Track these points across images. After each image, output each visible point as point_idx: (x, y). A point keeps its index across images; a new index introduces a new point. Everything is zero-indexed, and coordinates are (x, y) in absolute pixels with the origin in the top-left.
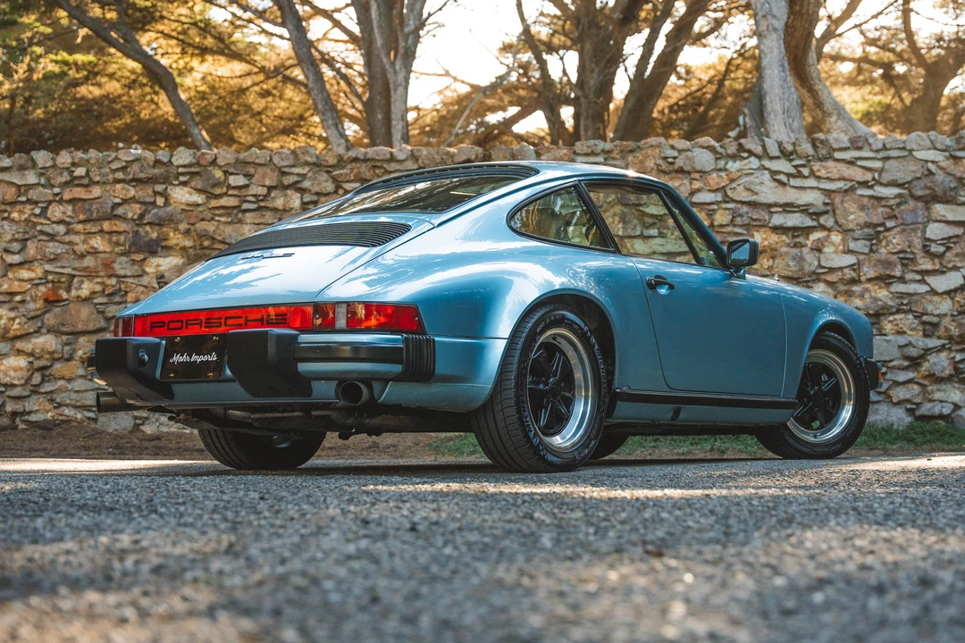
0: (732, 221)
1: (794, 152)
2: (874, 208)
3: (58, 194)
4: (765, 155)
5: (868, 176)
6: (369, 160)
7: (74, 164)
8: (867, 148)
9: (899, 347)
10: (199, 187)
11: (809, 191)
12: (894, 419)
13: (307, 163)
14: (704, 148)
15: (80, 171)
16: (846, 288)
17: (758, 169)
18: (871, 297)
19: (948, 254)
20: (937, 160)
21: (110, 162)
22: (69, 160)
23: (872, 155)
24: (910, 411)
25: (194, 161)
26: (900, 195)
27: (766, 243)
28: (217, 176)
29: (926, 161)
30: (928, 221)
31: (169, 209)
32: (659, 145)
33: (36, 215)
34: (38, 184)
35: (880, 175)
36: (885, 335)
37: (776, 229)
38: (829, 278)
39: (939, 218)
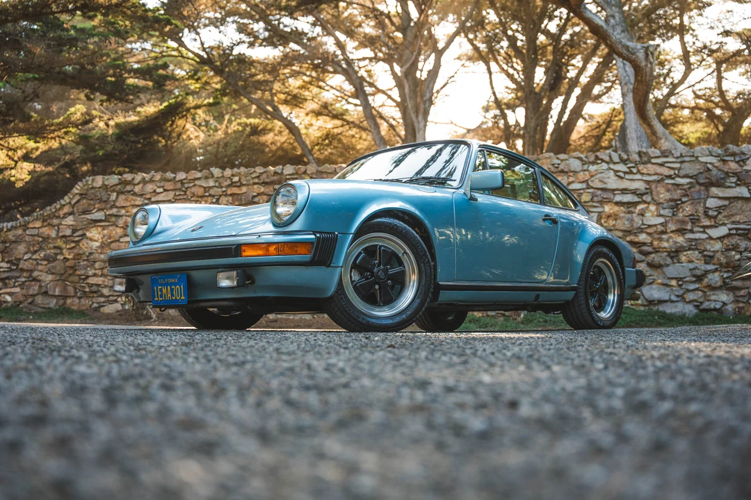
0: (592, 199)
1: (628, 159)
2: (675, 190)
3: (224, 191)
4: (611, 161)
5: (672, 172)
7: (233, 175)
8: (671, 156)
9: (690, 270)
11: (636, 181)
12: (687, 311)
14: (575, 158)
15: (236, 179)
16: (658, 236)
17: (607, 169)
18: (673, 241)
19: (720, 216)
20: (713, 162)
21: (251, 174)
22: (231, 173)
23: (674, 160)
24: (697, 307)
25: (295, 172)
26: (690, 183)
27: (612, 211)
29: (707, 163)
30: (707, 197)
32: (550, 158)
34: (215, 186)
35: (679, 172)
36: (681, 263)
37: (617, 203)
38: (649, 231)
39: (714, 195)
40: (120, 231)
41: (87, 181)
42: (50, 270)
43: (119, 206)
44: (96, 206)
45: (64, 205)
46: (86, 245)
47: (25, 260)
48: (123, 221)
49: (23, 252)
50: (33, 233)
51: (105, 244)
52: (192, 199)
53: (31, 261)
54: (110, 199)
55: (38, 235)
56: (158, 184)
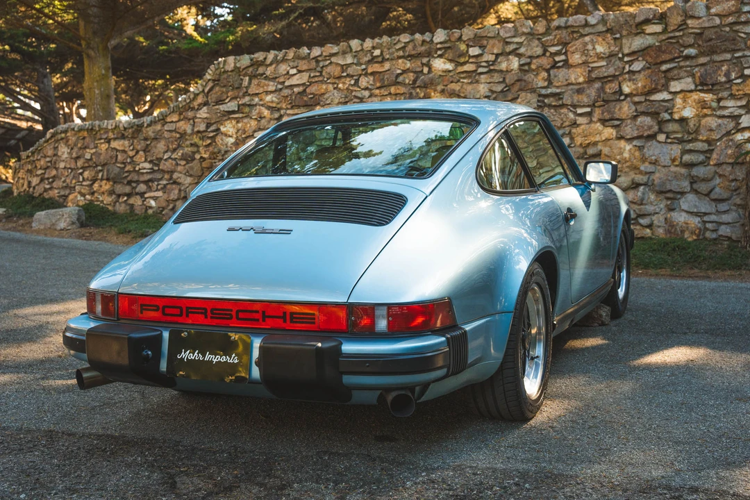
3: (364, 70)
6: (569, 26)
7: (374, 48)
10: (450, 58)
13: (524, 34)
15: (377, 52)
21: (395, 44)
22: (371, 45)
25: (448, 39)
28: (462, 49)
31: (431, 75)
33: (352, 85)
34: (353, 63)
40: (253, 123)
41: (219, 63)
42: (188, 172)
43: (251, 93)
44: (229, 95)
45: (198, 94)
46: (221, 142)
47: (166, 160)
48: (257, 111)
49: (163, 151)
50: (171, 129)
51: (239, 140)
52: (329, 81)
53: (170, 160)
54: (243, 86)
55: (175, 131)
56: (291, 64)
